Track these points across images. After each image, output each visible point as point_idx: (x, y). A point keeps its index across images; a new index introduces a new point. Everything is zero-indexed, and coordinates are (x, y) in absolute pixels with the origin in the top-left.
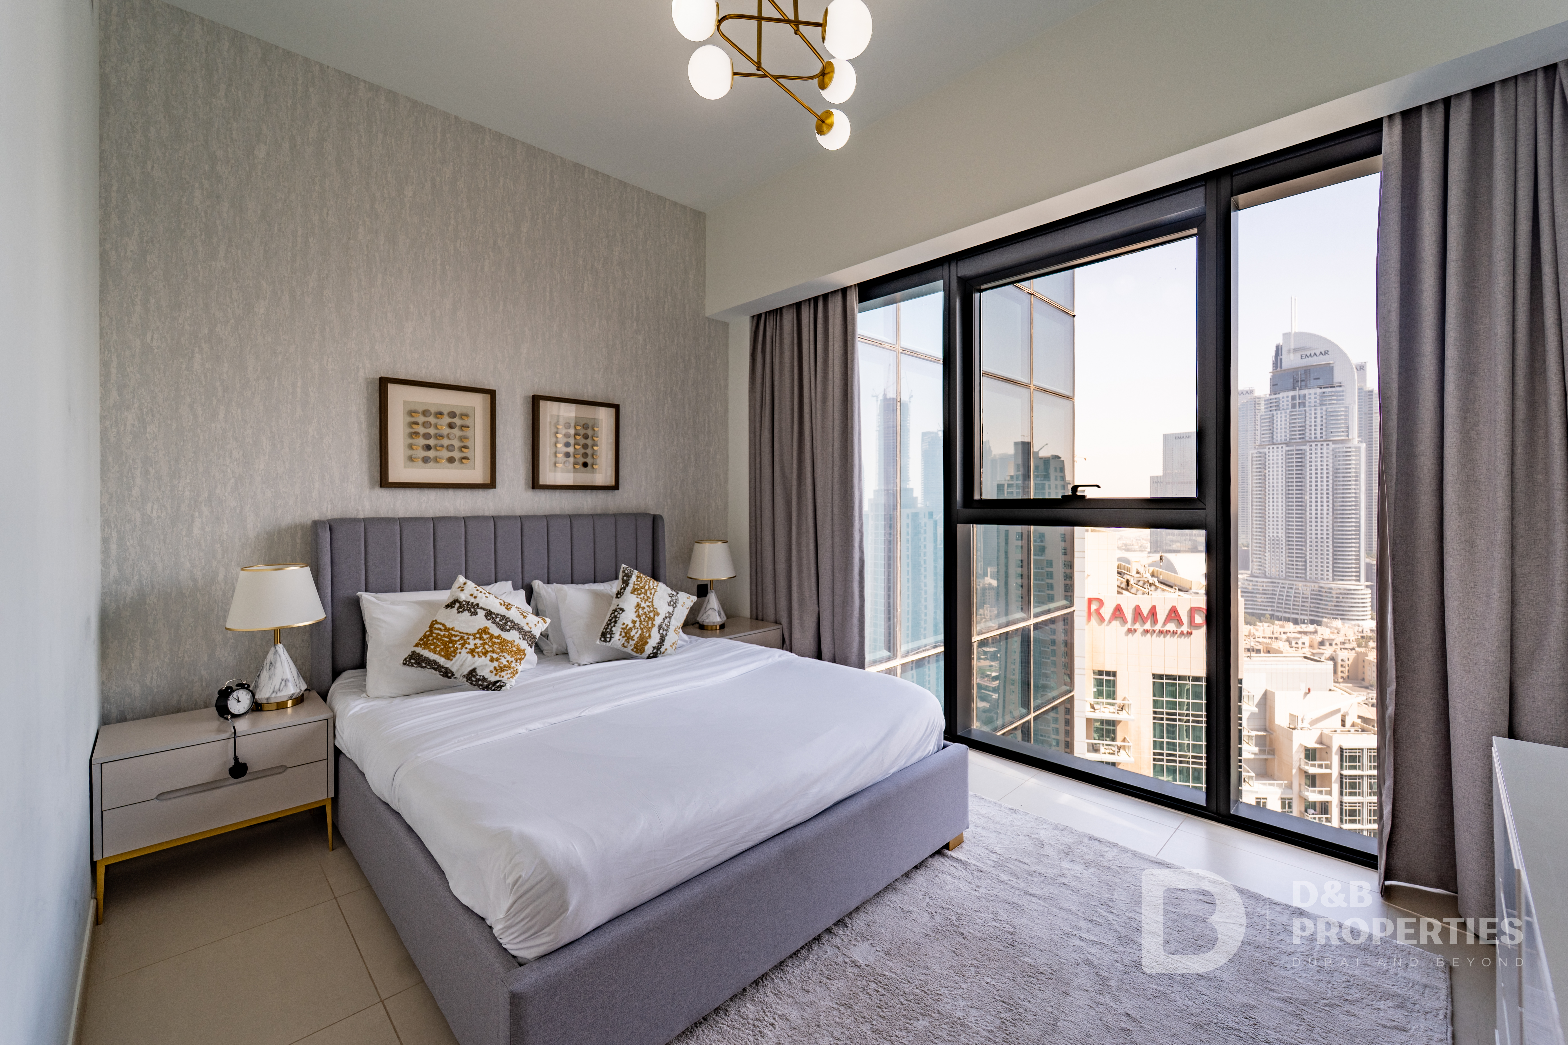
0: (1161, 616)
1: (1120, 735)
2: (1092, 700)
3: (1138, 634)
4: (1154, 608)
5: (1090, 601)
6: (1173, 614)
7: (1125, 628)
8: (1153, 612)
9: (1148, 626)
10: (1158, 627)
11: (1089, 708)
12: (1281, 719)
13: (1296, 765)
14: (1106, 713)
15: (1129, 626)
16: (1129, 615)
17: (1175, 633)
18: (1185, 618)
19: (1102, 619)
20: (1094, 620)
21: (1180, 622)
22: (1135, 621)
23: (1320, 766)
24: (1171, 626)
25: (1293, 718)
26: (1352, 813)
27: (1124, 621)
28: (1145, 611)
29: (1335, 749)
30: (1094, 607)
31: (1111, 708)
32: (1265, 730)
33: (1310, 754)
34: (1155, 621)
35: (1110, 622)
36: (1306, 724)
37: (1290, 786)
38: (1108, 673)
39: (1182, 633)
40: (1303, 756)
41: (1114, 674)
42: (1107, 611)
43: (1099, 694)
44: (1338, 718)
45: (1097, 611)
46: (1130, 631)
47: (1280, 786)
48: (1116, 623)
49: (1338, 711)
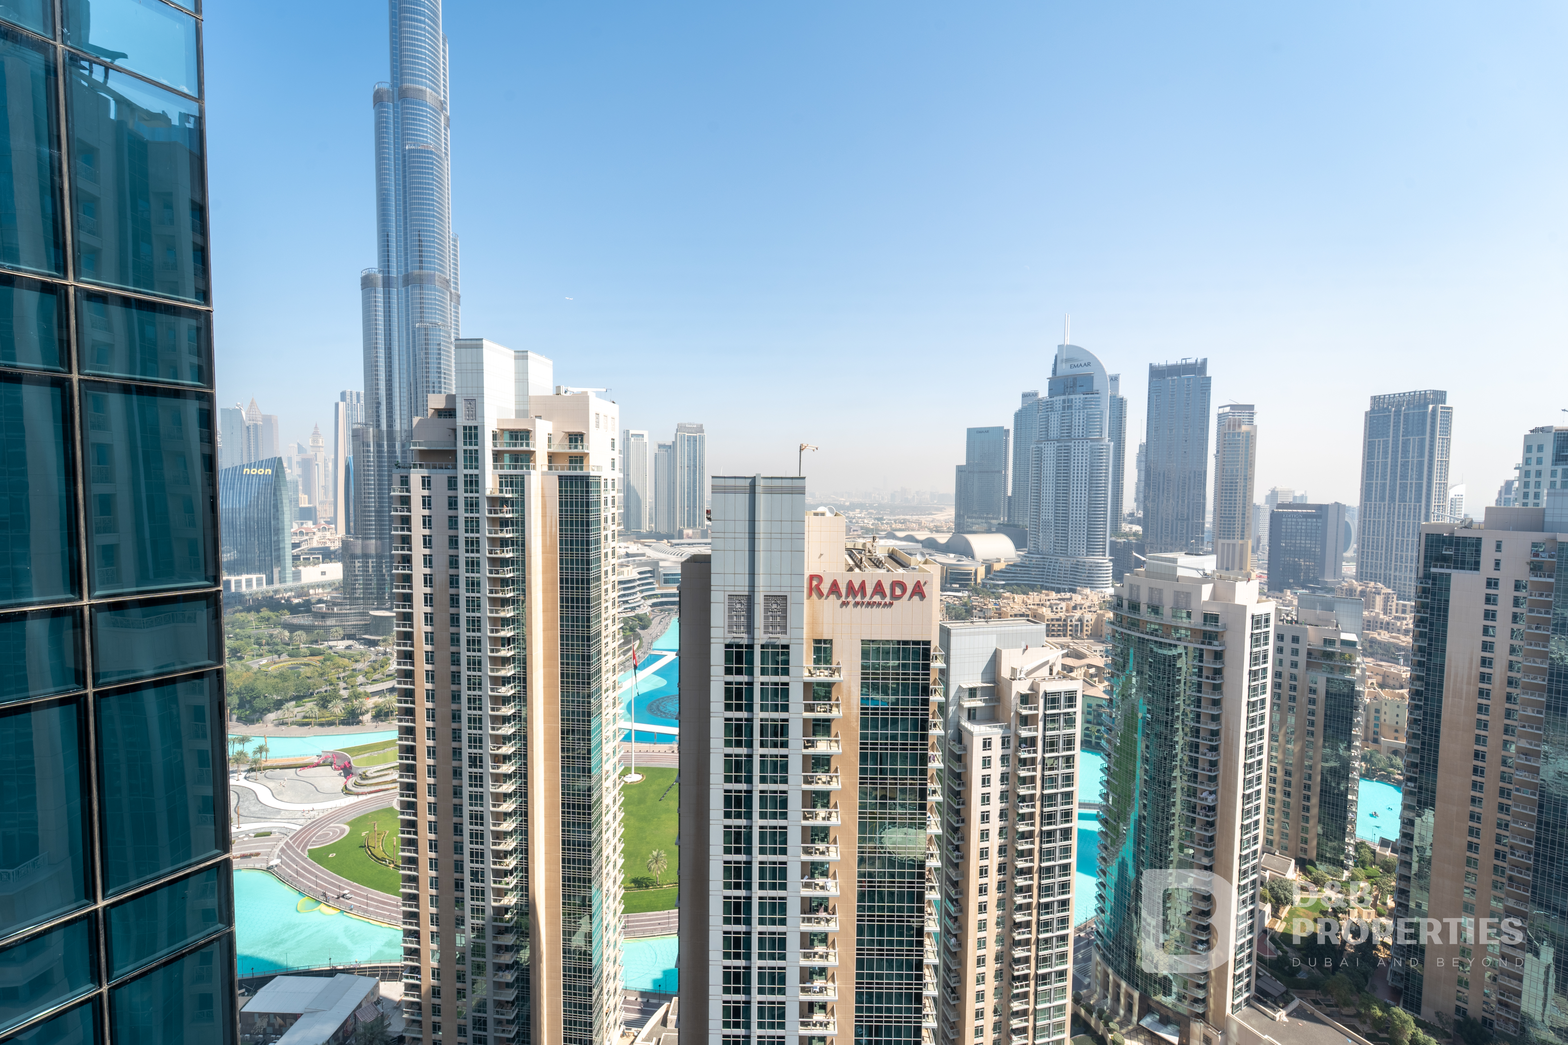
0: (869, 590)
1: (834, 696)
2: (811, 665)
3: (851, 606)
4: (863, 583)
5: (812, 577)
6: (879, 588)
7: (840, 602)
8: (863, 585)
9: (858, 599)
10: (866, 599)
11: (806, 673)
12: (1005, 673)
13: (1013, 708)
14: (822, 676)
15: (843, 599)
16: (843, 590)
17: (879, 604)
18: (888, 591)
19: (820, 594)
20: (814, 596)
21: (884, 596)
22: (847, 596)
23: (1030, 709)
24: (877, 598)
25: (1014, 670)
26: (1052, 744)
27: (839, 596)
28: (857, 586)
29: (1041, 693)
30: (815, 583)
31: (826, 672)
32: (994, 682)
33: (1025, 699)
34: (864, 595)
35: (828, 596)
36: (1023, 675)
37: (1008, 727)
38: (825, 641)
39: (885, 604)
40: (1019, 701)
41: (830, 642)
42: (825, 587)
43: (817, 661)
44: (1047, 668)
45: (817, 586)
46: (843, 604)
47: (1001, 727)
48: (833, 597)
49: (1047, 662)
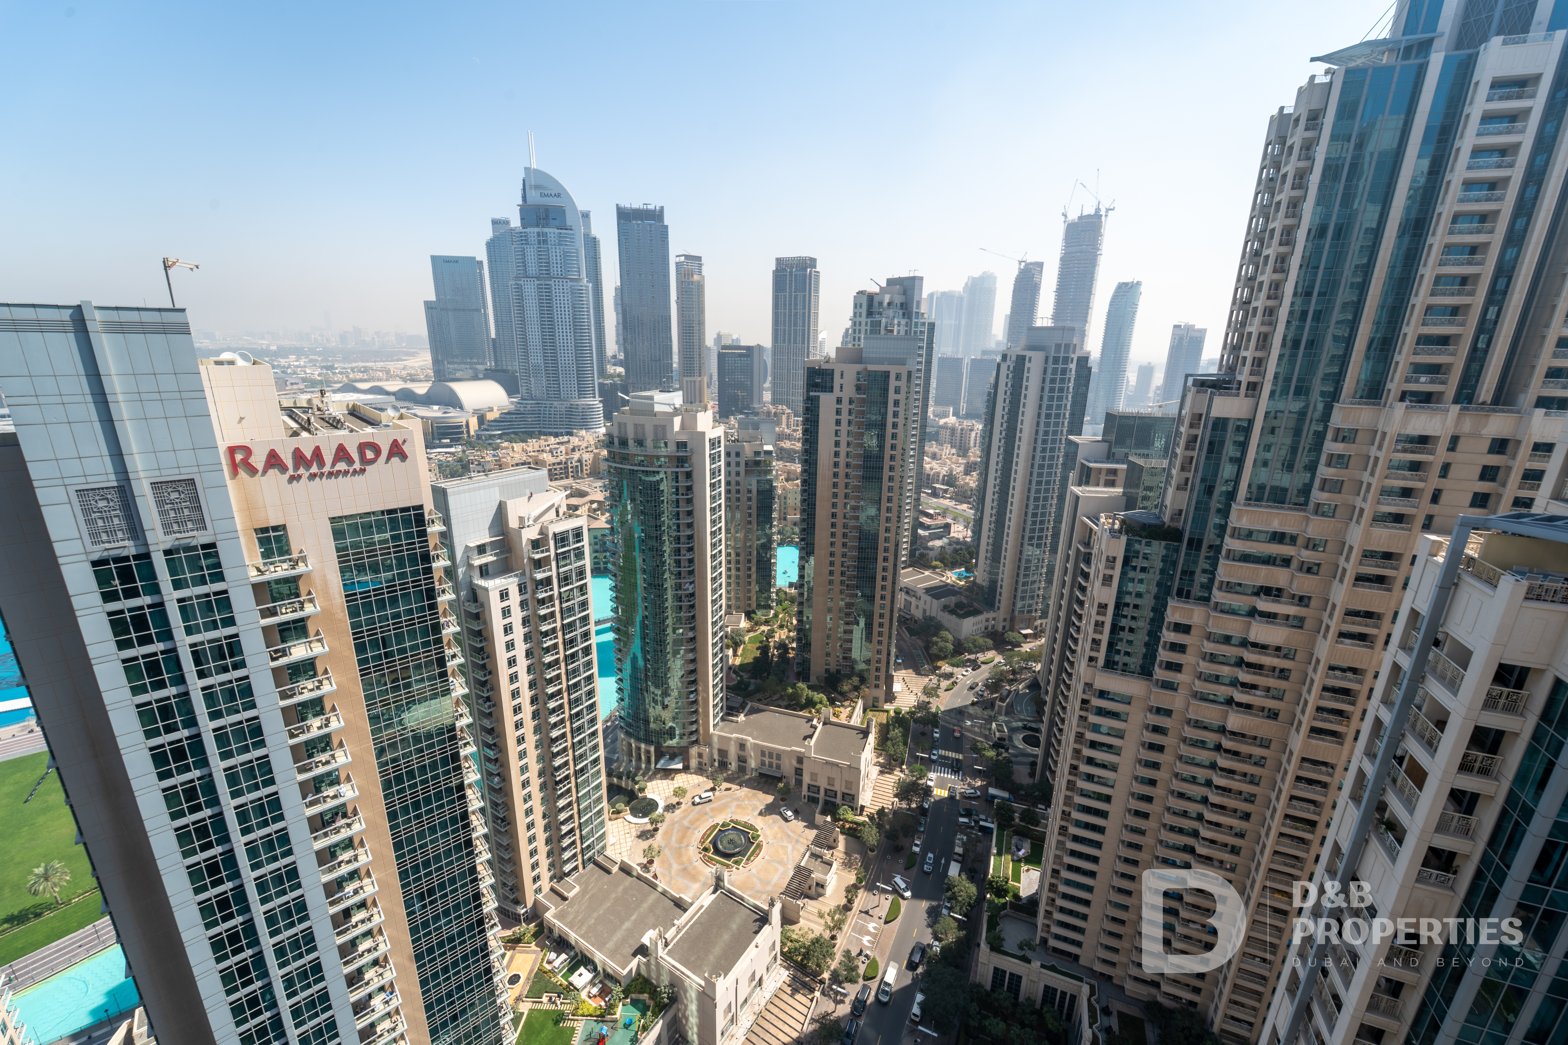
0: (328, 458)
1: (303, 590)
2: (260, 561)
3: (304, 479)
4: (317, 448)
5: (232, 450)
6: (342, 453)
7: (287, 476)
8: (317, 453)
9: (314, 469)
10: (327, 469)
11: (254, 573)
12: (513, 523)
13: (526, 555)
14: (281, 571)
15: (291, 472)
16: (289, 462)
17: (346, 473)
18: (355, 456)
19: (253, 471)
20: (242, 474)
21: (351, 461)
22: (296, 467)
23: (542, 552)
24: (341, 466)
25: (521, 519)
26: (566, 579)
27: (283, 468)
28: (308, 455)
29: (551, 535)
30: (239, 457)
31: (285, 566)
32: (503, 534)
33: (536, 544)
34: (322, 464)
35: (265, 472)
36: (531, 522)
37: (523, 574)
38: (275, 529)
39: (355, 471)
40: (530, 547)
41: (284, 527)
42: (258, 460)
43: (267, 554)
44: (553, 511)
45: (246, 462)
46: (292, 479)
47: (516, 576)
48: (273, 473)
49: (553, 505)
